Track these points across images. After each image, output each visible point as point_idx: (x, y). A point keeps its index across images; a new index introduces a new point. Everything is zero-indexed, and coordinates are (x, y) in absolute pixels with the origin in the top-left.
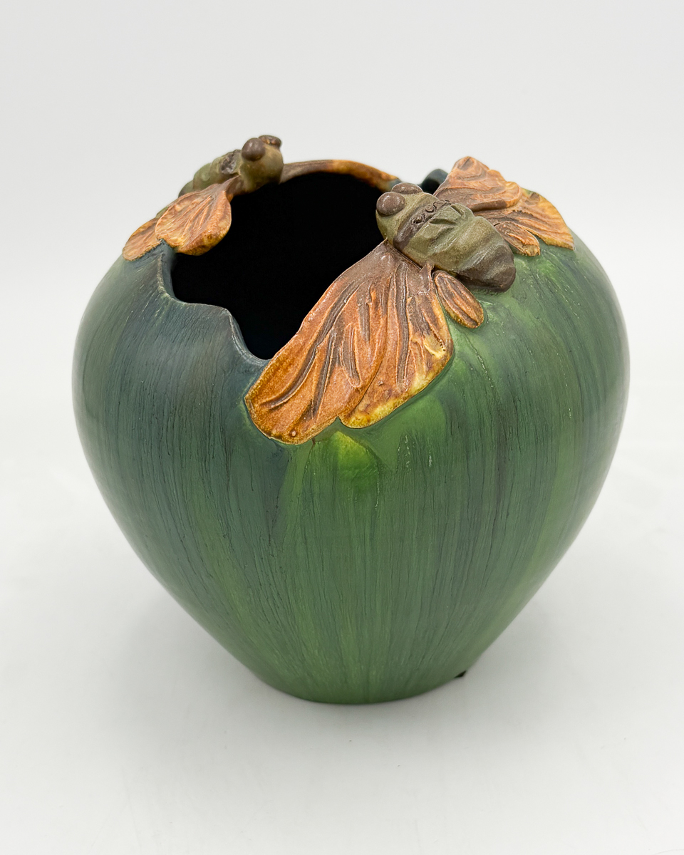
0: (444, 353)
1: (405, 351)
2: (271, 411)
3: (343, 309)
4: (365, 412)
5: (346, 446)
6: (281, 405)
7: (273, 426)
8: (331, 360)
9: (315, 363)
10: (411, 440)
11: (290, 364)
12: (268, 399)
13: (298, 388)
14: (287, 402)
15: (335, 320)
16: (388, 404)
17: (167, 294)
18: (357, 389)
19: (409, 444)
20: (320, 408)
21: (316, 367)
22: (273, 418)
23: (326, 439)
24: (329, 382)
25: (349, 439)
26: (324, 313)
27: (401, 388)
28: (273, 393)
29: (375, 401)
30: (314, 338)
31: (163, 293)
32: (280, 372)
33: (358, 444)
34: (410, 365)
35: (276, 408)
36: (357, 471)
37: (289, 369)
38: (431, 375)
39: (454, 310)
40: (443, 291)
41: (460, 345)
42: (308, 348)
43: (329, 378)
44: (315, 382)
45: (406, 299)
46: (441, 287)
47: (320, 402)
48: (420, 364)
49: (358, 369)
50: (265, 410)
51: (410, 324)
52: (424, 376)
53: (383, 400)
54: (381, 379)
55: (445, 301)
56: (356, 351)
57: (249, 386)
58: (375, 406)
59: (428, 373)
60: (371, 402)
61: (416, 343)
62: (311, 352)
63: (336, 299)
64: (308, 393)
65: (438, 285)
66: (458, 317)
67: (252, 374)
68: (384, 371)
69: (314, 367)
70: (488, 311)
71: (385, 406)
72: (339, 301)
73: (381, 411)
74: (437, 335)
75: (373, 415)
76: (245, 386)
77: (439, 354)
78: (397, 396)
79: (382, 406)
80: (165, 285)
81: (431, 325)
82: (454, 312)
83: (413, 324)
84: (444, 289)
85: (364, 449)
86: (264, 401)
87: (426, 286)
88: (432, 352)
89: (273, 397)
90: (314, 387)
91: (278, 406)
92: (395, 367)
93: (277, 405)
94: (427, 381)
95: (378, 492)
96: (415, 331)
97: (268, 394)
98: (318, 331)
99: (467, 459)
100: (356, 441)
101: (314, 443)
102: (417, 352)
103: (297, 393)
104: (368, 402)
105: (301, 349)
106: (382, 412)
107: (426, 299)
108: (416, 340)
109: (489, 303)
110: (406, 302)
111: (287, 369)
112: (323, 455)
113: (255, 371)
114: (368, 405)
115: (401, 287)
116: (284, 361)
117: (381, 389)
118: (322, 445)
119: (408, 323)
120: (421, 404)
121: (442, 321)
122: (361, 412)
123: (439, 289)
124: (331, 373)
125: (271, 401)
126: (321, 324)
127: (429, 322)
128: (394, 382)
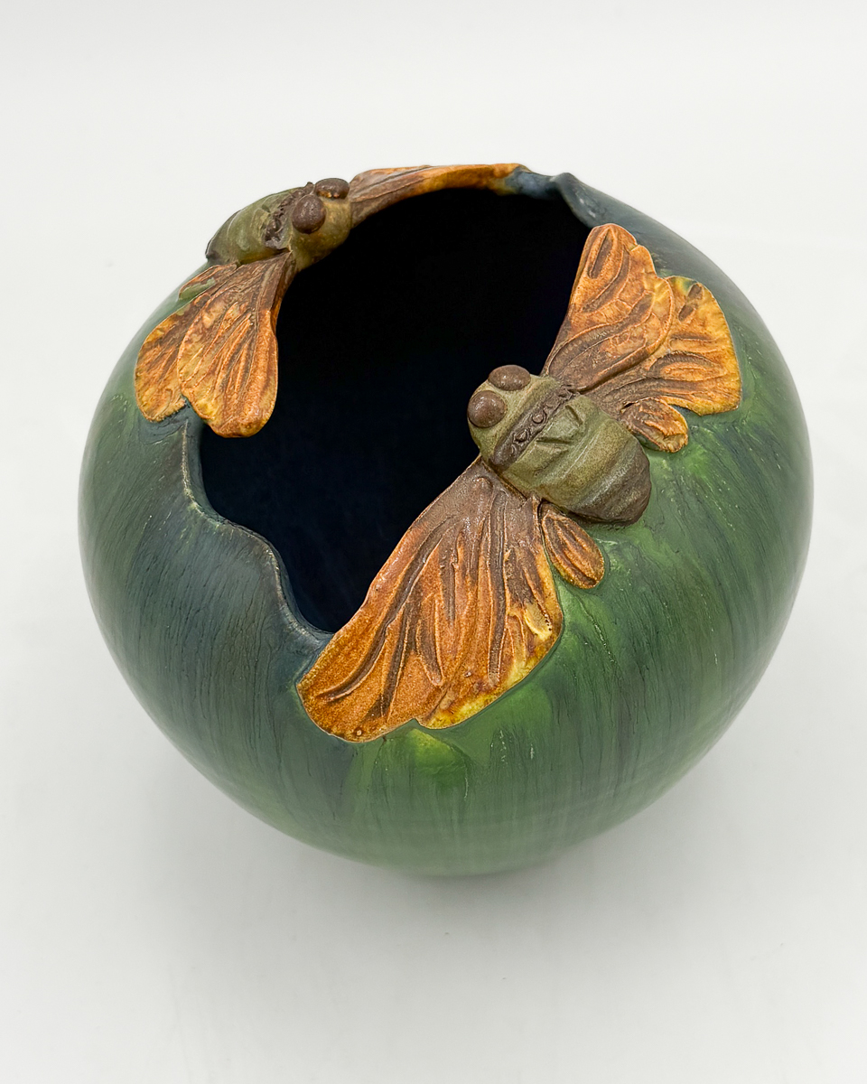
0: (550, 633)
1: (500, 629)
2: (330, 704)
3: (421, 573)
4: (449, 711)
5: (426, 744)
6: (343, 698)
7: (334, 722)
8: (405, 645)
9: (385, 649)
10: (507, 735)
11: (353, 649)
12: (325, 690)
13: (364, 679)
14: (350, 694)
15: (411, 590)
16: (478, 701)
17: (195, 504)
18: (438, 687)
19: (504, 740)
20: (392, 705)
21: (386, 654)
22: (333, 712)
23: (400, 737)
24: (402, 674)
25: (428, 737)
26: (396, 577)
27: (494, 681)
28: (333, 683)
29: (461, 697)
30: (384, 614)
31: (190, 501)
32: (341, 658)
33: (440, 742)
34: (506, 649)
35: (337, 701)
36: (439, 768)
37: (353, 655)
38: (532, 662)
39: (565, 567)
40: (551, 539)
41: (572, 614)
42: (376, 627)
43: (403, 668)
44: (385, 673)
45: (503, 553)
46: (550, 534)
47: (391, 697)
48: (518, 646)
49: (439, 661)
50: (323, 703)
51: (507, 592)
52: (524, 663)
53: (471, 695)
54: (469, 668)
55: (554, 555)
56: (437, 635)
57: (301, 670)
58: (461, 702)
59: (529, 659)
60: (457, 698)
61: (515, 617)
62: (381, 633)
63: (413, 557)
64: (377, 684)
65: (546, 531)
66: (570, 577)
67: (306, 656)
68: (473, 658)
69: (383, 654)
70: (611, 556)
71: (474, 704)
72: (416, 559)
73: (468, 709)
74: (542, 607)
75: (459, 716)
76: (296, 669)
77: (544, 634)
78: (489, 691)
79: (470, 703)
80: (192, 487)
81: (534, 592)
82: (565, 571)
83: (511, 591)
84: (552, 536)
85: (448, 747)
86: (321, 692)
87: (530, 533)
88: (535, 630)
89: (333, 687)
90: (383, 679)
91: (339, 699)
92: (486, 652)
93: (338, 697)
94: (527, 670)
95: (467, 786)
96: (513, 601)
97: (325, 685)
98: (388, 605)
99: (579, 745)
100: (437, 738)
101: (385, 740)
102: (516, 629)
103: (362, 685)
104: (452, 698)
105: (367, 629)
106: (470, 711)
107: (530, 553)
108: (515, 614)
109: (613, 543)
110: (503, 558)
111: (349, 654)
112: (396, 752)
113: (308, 652)
114: (452, 703)
115: (497, 533)
116: (345, 645)
117: (468, 682)
118: (395, 744)
119: (504, 589)
120: (520, 695)
121: (549, 586)
122: (443, 711)
123: (547, 537)
124: (405, 662)
125: (330, 692)
126: (393, 595)
127: (532, 588)
128: (485, 672)
